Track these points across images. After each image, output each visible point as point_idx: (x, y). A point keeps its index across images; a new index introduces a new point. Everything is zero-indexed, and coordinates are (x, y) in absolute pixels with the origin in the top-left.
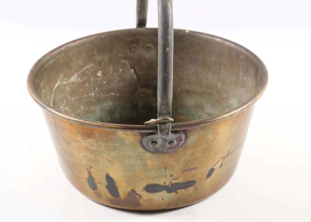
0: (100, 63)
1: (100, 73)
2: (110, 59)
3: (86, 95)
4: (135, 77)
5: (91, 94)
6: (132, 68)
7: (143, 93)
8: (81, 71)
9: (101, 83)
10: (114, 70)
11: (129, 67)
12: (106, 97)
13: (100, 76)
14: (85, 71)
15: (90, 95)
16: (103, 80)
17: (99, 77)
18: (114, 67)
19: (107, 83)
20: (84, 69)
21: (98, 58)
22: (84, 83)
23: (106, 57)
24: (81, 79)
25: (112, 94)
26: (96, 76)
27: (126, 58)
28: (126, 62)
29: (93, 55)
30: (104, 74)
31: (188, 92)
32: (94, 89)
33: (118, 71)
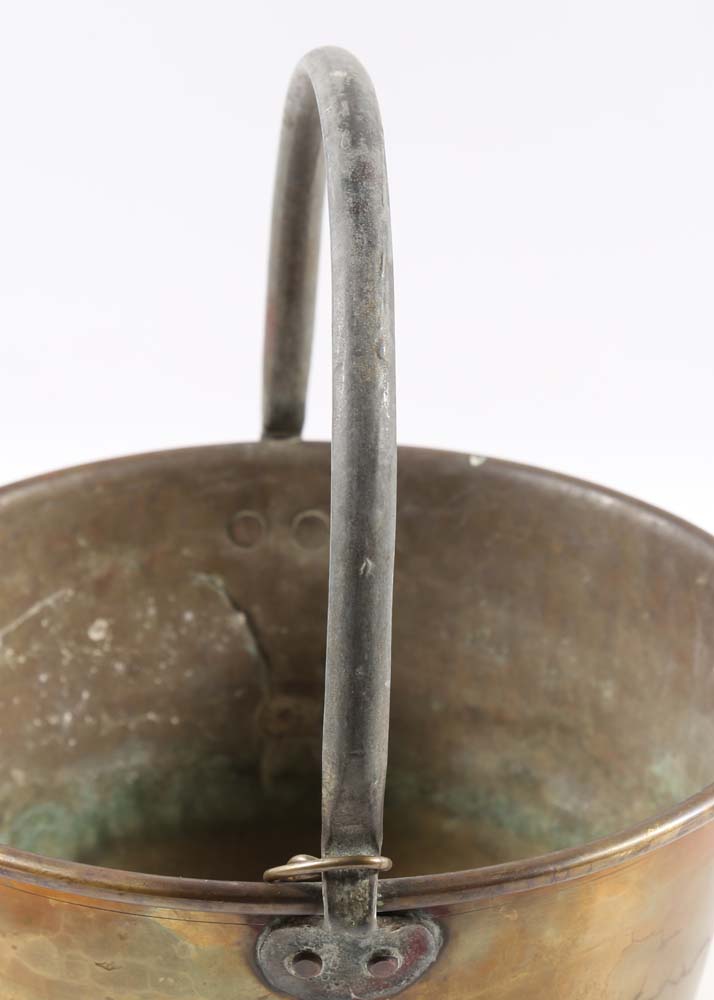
0: (102, 586)
1: (99, 629)
2: (147, 572)
3: (37, 722)
4: (251, 647)
5: (60, 714)
6: (237, 606)
7: (284, 715)
8: (20, 621)
9: (106, 669)
10: (162, 619)
11: (226, 602)
12: (125, 729)
13: (102, 642)
14: (37, 619)
15: (53, 720)
16: (115, 656)
17: (94, 644)
18: (161, 604)
19: (131, 672)
20: (34, 610)
21: (96, 565)
22: (30, 670)
23: (129, 562)
24: (17, 653)
25: (152, 716)
26: (82, 639)
27: (215, 564)
28: (213, 583)
29: (76, 553)
30: (119, 632)
31: (475, 718)
32: (75, 695)
33: (177, 622)
